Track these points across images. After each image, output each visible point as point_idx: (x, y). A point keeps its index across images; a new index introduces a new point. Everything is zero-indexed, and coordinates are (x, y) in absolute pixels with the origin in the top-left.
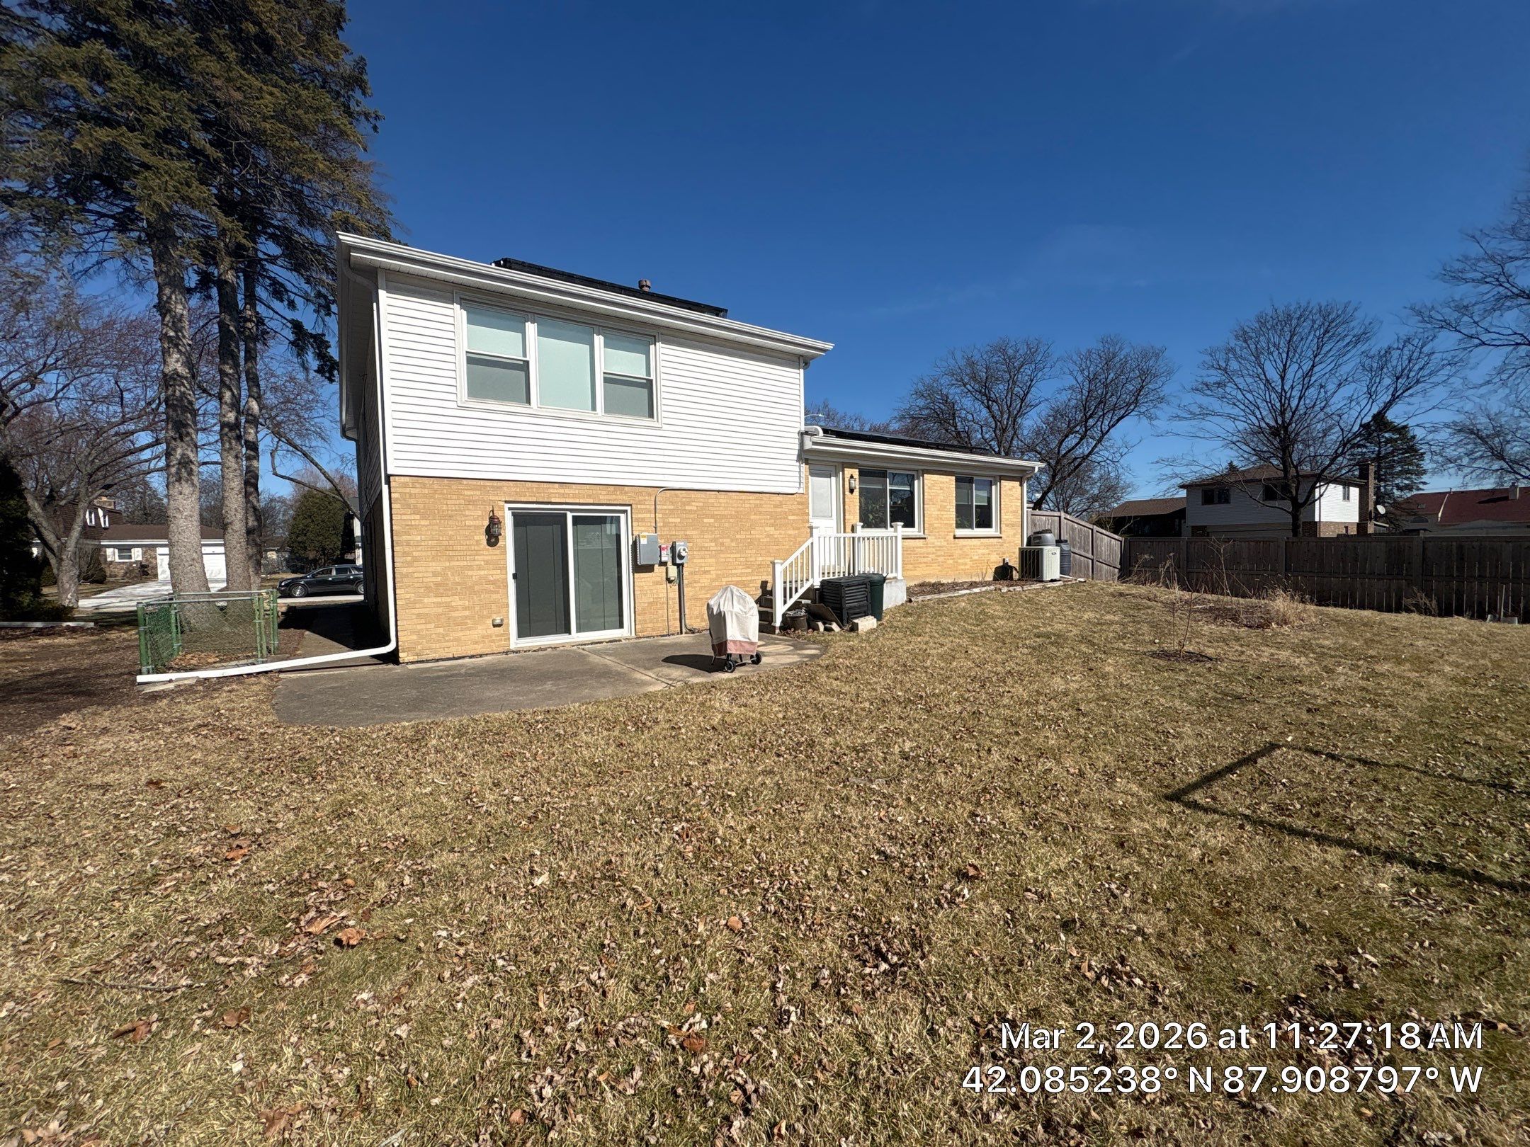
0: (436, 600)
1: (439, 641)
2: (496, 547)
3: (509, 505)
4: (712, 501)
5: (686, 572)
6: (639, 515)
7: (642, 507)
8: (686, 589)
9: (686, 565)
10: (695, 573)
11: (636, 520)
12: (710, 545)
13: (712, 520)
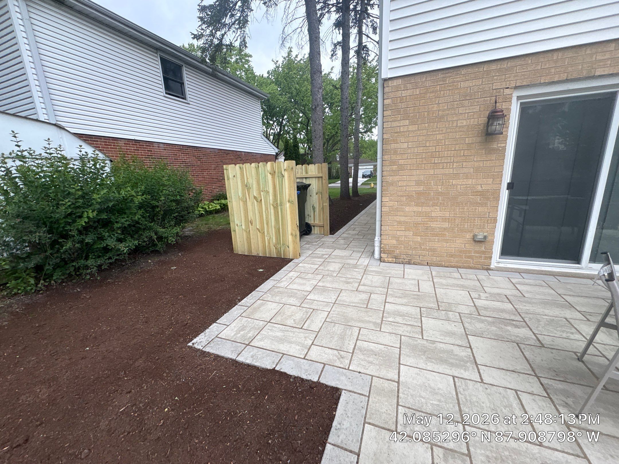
0: (416, 209)
1: (415, 248)
2: (490, 151)
3: (516, 94)
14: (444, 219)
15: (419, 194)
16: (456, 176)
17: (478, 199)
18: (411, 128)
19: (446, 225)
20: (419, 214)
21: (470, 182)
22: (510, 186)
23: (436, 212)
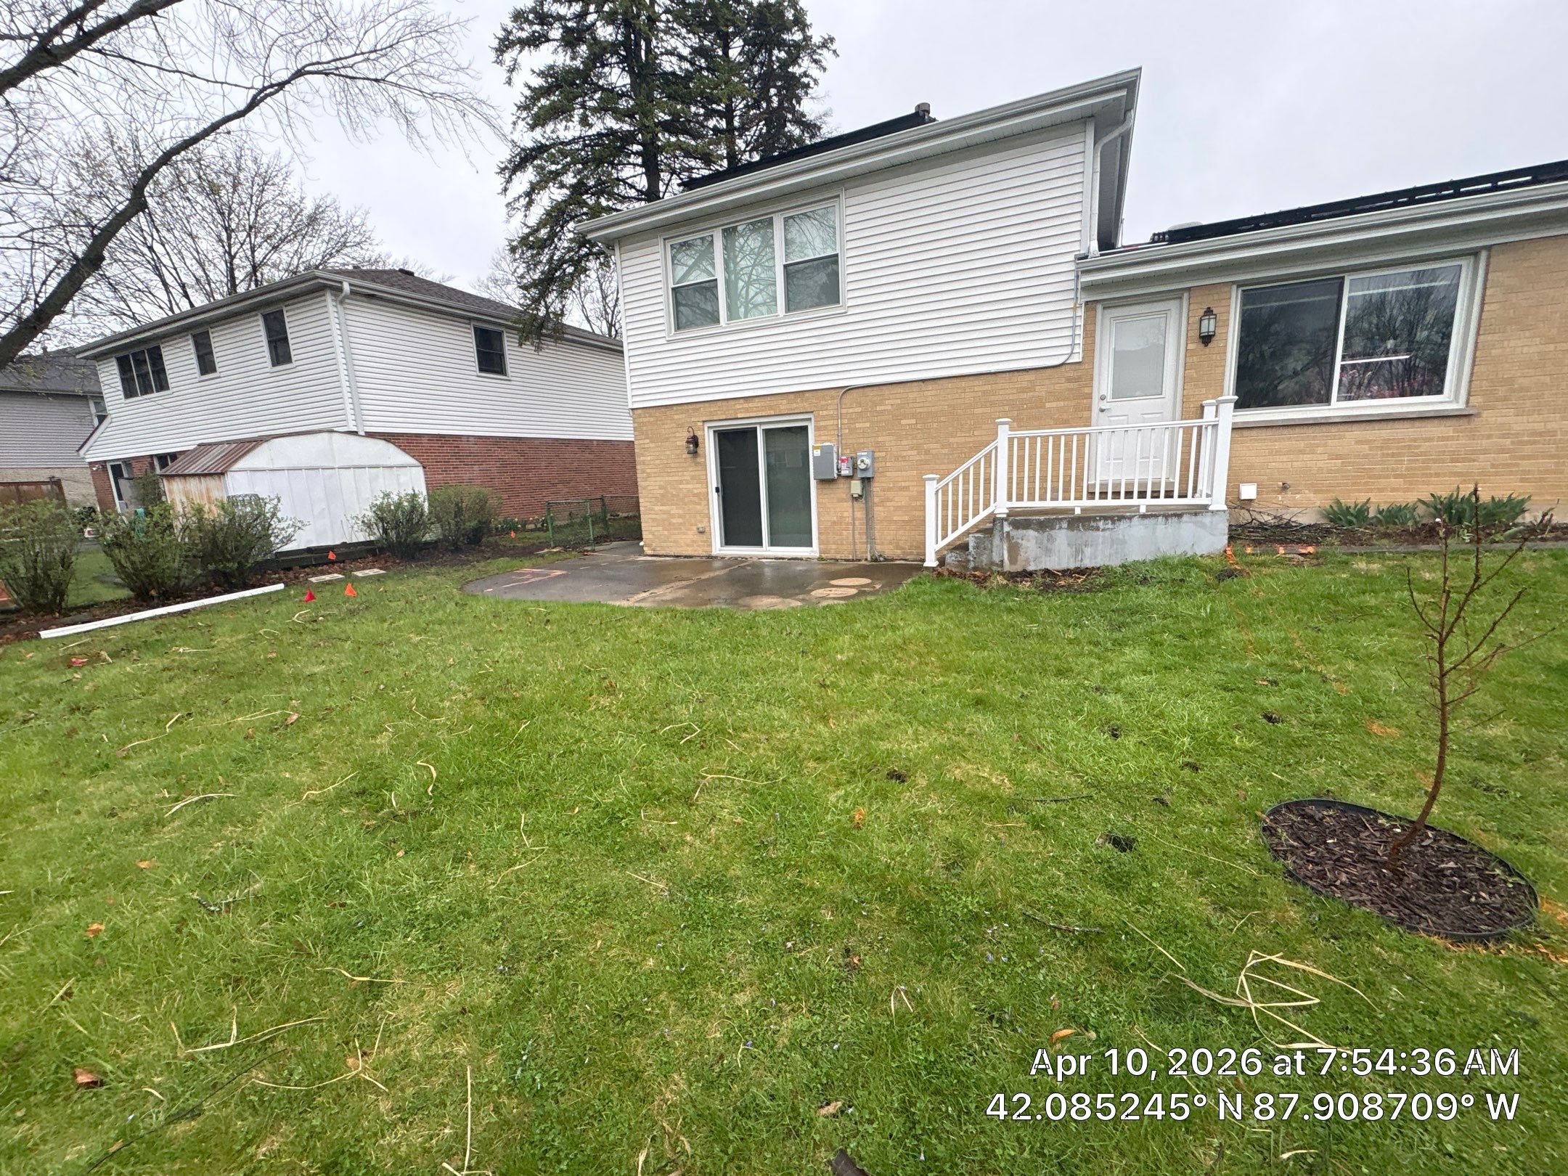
0: (661, 508)
1: (665, 542)
2: (697, 464)
3: (707, 425)
4: (915, 395)
5: (876, 487)
6: (822, 424)
7: (825, 413)
8: (876, 509)
9: (876, 479)
10: (889, 489)
11: (817, 429)
12: (910, 453)
13: (913, 421)
14: (680, 516)
15: (662, 495)
16: (681, 482)
17: (696, 499)
18: (652, 445)
19: (681, 520)
20: (664, 512)
21: (690, 486)
22: (717, 490)
23: (674, 510)
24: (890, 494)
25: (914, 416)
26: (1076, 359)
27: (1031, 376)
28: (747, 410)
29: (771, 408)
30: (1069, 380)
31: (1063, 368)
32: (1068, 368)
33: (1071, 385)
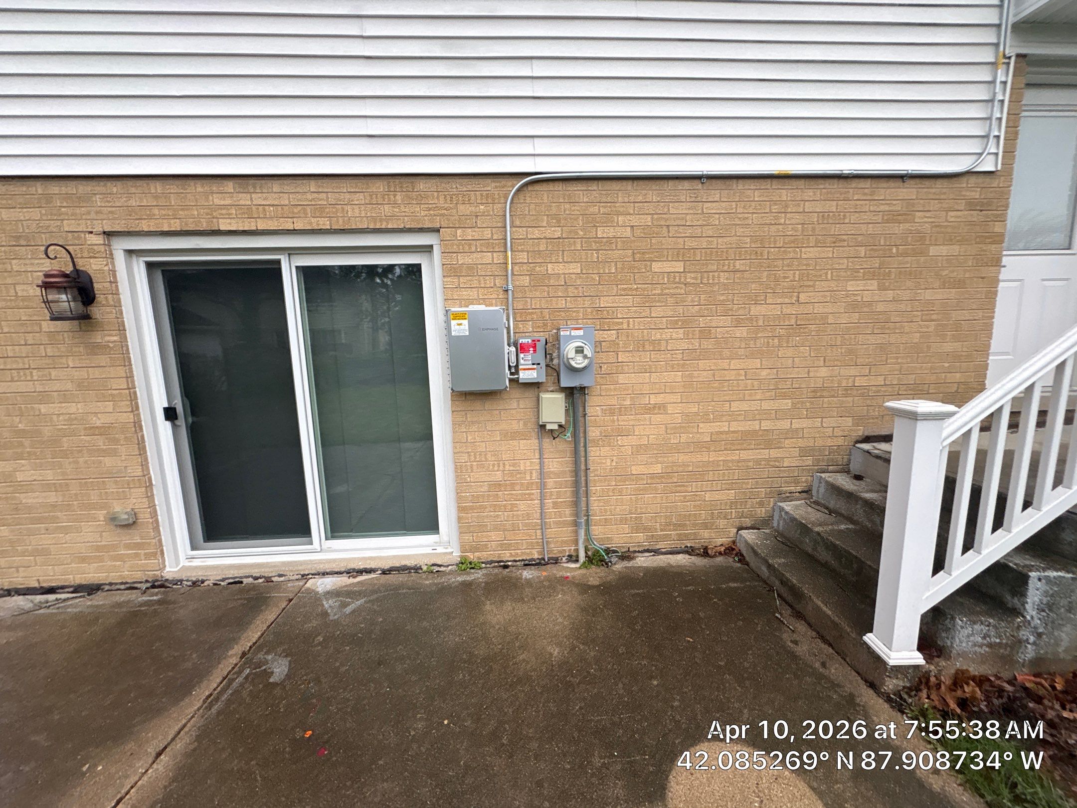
4: (682, 209)
5: (595, 407)
6: (462, 259)
7: (470, 234)
8: (593, 452)
9: (597, 390)
10: (622, 410)
11: (450, 271)
12: (668, 333)
13: (679, 267)
14: (46, 486)
16: (42, 397)
17: (100, 441)
19: (52, 498)
22: (170, 414)
23: (25, 472)
24: (625, 421)
25: (680, 254)
26: (988, 165)
27: (907, 191)
28: (248, 212)
29: (320, 211)
30: (972, 205)
31: (963, 183)
32: (973, 180)
33: (975, 216)
